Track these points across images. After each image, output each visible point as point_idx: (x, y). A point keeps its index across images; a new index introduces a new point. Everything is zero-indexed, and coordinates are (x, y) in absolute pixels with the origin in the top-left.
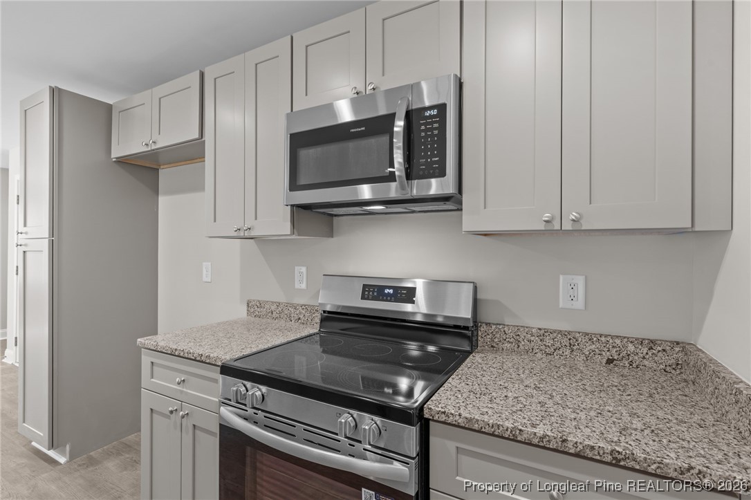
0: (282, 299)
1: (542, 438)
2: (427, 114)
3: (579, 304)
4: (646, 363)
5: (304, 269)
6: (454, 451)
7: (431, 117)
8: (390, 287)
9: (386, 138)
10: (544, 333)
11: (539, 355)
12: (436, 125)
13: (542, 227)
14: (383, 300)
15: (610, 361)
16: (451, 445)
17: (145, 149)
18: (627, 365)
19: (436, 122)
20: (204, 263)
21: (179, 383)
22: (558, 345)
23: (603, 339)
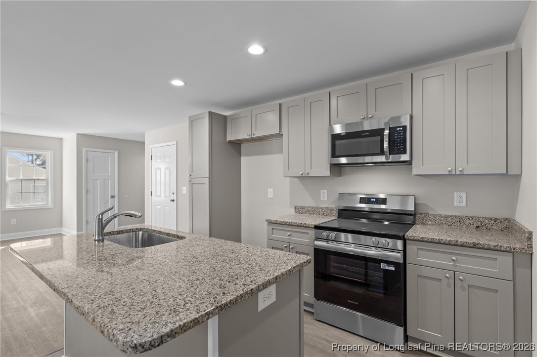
0: (314, 205)
1: (449, 241)
2: (398, 129)
3: (464, 204)
4: (493, 227)
5: (326, 191)
6: (416, 249)
7: (400, 130)
8: (373, 198)
9: (379, 138)
10: (447, 217)
11: (445, 226)
12: (402, 134)
13: (447, 173)
14: (370, 204)
15: (477, 227)
16: (415, 248)
17: (248, 137)
18: (485, 228)
19: (402, 133)
20: (269, 189)
21: (289, 235)
22: (454, 221)
23: (474, 218)
